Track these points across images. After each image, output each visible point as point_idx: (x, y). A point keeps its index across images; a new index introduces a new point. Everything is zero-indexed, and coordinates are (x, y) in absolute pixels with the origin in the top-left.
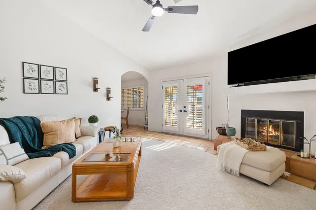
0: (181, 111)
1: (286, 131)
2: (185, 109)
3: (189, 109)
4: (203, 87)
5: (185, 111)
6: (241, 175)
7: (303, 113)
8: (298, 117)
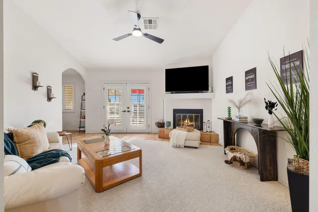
0: (125, 111)
1: (196, 121)
2: (128, 110)
3: (132, 109)
4: (145, 91)
5: (128, 111)
6: (185, 147)
7: (202, 110)
8: (201, 112)
